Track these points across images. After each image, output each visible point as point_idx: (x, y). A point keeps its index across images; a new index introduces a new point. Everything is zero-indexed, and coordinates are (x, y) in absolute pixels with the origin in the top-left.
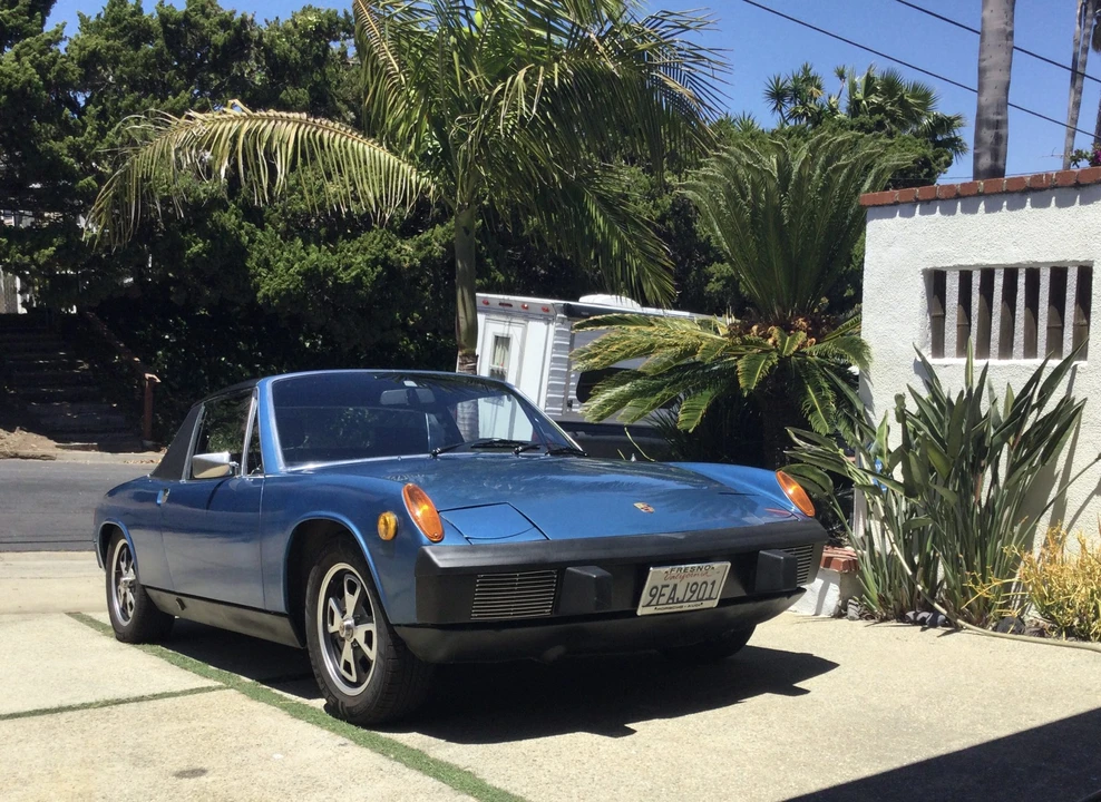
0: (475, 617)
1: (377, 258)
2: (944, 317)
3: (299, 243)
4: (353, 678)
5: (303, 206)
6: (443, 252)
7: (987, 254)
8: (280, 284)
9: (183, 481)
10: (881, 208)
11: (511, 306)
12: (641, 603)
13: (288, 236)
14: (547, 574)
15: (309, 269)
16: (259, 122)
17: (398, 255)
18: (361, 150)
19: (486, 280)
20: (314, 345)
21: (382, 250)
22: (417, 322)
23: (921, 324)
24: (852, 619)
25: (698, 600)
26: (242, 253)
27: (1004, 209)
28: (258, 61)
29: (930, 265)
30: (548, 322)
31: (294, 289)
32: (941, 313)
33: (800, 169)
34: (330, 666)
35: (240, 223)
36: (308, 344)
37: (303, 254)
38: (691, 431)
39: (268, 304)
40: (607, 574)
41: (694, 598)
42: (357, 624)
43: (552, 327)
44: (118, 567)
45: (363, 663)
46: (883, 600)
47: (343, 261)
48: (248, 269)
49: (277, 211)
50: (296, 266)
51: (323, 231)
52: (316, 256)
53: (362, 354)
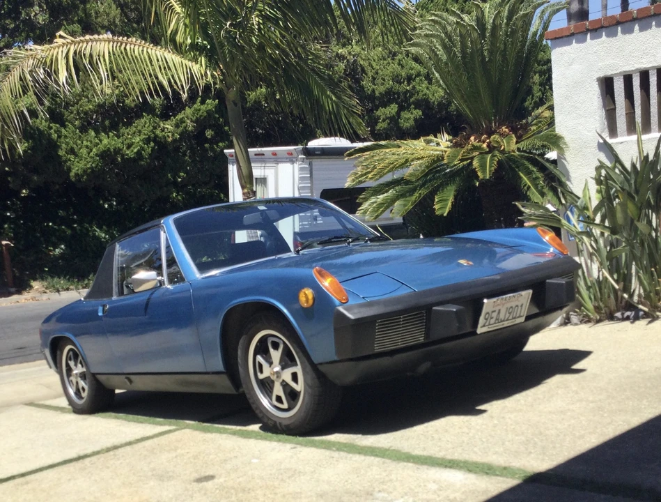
0: (377, 350)
1: (149, 137)
2: (615, 109)
3: (93, 133)
4: (285, 406)
5: (91, 107)
6: (194, 126)
7: (644, 61)
8: (86, 165)
9: (115, 298)
10: (561, 40)
11: (263, 155)
12: (479, 326)
13: (83, 129)
14: (419, 314)
15: (104, 151)
16: (81, 44)
17: (164, 133)
18: (154, 55)
19: (227, 142)
20: (111, 206)
21: (152, 131)
22: (183, 178)
23: (600, 117)
24: (576, 324)
25: (513, 318)
26: (54, 146)
27: (654, 27)
28: (40, 6)
29: (602, 74)
30: (292, 162)
31: (96, 167)
32: (613, 107)
33: (494, 20)
34: (265, 402)
35: (49, 125)
36: (106, 206)
37: (97, 141)
38: (445, 215)
39: (79, 181)
40: (461, 307)
41: (511, 317)
42: (283, 368)
43: (297, 166)
44: (67, 365)
45: (292, 395)
46: (597, 309)
47: (126, 142)
48: (60, 157)
49: (72, 113)
50: (94, 150)
51: (107, 123)
52: (107, 141)
53: (146, 207)
